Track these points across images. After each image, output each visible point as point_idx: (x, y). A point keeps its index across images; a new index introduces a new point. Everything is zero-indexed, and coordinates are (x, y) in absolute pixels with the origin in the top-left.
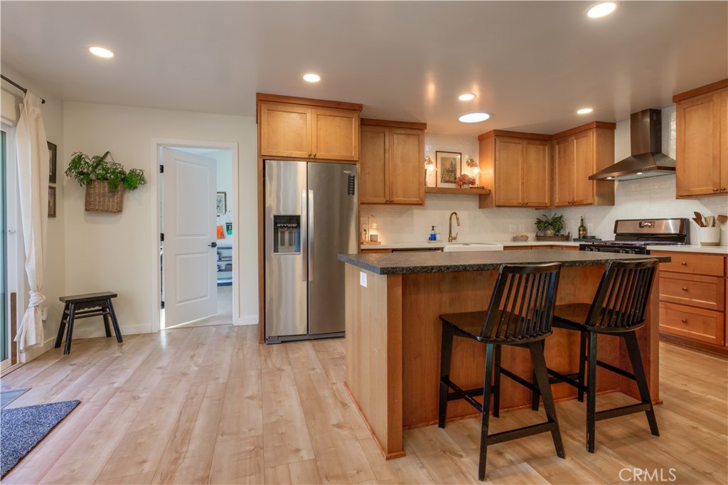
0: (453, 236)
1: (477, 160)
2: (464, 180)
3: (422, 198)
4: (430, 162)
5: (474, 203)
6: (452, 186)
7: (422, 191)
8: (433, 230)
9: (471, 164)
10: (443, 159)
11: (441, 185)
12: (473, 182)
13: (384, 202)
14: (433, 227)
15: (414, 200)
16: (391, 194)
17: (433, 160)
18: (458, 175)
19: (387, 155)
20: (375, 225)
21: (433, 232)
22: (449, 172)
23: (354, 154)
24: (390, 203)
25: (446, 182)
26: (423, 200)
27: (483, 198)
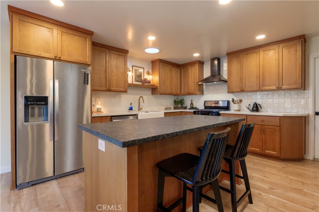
0: (140, 108)
1: (151, 72)
2: (145, 81)
3: (125, 88)
4: (130, 71)
5: (150, 92)
6: (140, 83)
7: (126, 85)
8: (131, 105)
9: (148, 73)
10: (136, 70)
11: (134, 83)
12: (149, 82)
13: (106, 90)
14: (131, 103)
15: (122, 89)
16: (110, 86)
18: (143, 79)
19: (107, 64)
20: (99, 103)
21: (131, 106)
22: (138, 77)
23: (88, 60)
24: (109, 90)
25: (137, 81)
26: (127, 90)
27: (154, 90)
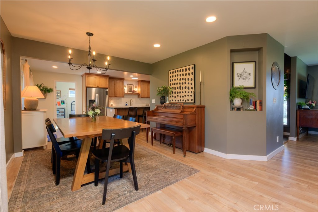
0: (131, 104)
1: (137, 87)
3: (123, 95)
4: (125, 87)
5: (137, 97)
6: (131, 93)
7: (123, 94)
10: (129, 86)
11: (128, 92)
12: (136, 92)
13: (114, 96)
14: (126, 102)
15: (121, 96)
16: (116, 95)
17: (126, 86)
18: (133, 90)
19: (115, 86)
20: (112, 102)
22: (130, 89)
23: (107, 86)
24: (116, 97)
26: (123, 96)
27: (138, 95)
